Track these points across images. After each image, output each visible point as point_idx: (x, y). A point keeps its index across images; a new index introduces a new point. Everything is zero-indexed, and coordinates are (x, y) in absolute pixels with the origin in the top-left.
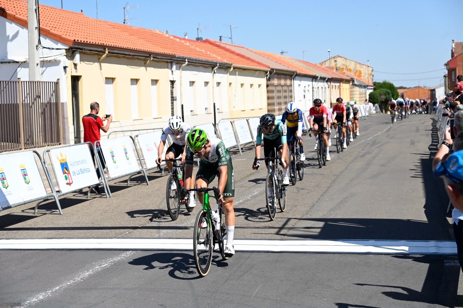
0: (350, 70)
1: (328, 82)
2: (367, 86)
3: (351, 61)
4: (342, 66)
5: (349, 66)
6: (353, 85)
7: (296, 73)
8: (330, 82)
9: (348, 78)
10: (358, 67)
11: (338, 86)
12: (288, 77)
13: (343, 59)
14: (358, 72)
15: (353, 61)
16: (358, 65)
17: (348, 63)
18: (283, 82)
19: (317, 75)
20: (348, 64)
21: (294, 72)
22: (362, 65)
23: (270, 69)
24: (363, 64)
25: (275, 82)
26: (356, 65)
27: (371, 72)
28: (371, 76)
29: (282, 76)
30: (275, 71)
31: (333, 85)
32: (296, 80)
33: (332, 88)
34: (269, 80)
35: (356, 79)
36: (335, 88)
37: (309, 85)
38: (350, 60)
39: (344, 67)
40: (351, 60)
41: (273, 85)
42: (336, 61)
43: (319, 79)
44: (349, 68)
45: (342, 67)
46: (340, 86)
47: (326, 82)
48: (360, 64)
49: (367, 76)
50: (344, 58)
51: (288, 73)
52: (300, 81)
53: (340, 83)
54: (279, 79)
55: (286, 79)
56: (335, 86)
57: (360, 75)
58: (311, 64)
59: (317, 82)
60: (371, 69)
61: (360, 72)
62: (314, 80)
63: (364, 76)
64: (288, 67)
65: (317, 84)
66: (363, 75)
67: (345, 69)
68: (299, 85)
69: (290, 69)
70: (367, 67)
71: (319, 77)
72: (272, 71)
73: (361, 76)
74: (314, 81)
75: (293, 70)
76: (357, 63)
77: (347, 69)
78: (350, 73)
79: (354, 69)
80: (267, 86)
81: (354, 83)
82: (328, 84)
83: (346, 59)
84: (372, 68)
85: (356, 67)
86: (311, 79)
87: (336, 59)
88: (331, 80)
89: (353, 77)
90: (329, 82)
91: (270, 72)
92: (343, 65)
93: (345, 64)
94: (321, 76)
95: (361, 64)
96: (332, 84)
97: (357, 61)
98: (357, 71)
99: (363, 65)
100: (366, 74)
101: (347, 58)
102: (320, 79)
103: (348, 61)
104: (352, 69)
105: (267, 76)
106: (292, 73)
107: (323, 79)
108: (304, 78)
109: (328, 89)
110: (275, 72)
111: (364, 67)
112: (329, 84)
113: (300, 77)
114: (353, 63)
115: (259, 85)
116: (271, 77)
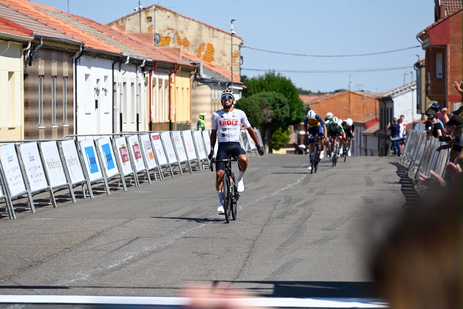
0: (186, 43)
1: (145, 72)
2: (230, 84)
3: (187, 20)
4: (165, 31)
5: (182, 32)
6: (196, 79)
7: (83, 48)
8: (150, 72)
9: (188, 63)
10: (206, 36)
11: (166, 80)
12: (65, 56)
13: (168, 13)
14: (206, 47)
15: (194, 21)
16: (206, 31)
17: (180, 25)
18: (54, 68)
19: (124, 54)
20: (181, 28)
21: (78, 45)
22: (215, 31)
23: (32, 38)
24: (219, 28)
25: (41, 67)
26: (200, 30)
27: (237, 48)
28: (238, 60)
29: (54, 54)
30: (42, 42)
31: (155, 79)
32: (80, 65)
33: (154, 86)
34: (28, 62)
35: (204, 67)
36: (160, 87)
37: (106, 77)
38: (184, 17)
39: (172, 35)
40: (189, 19)
41: (36, 74)
42: (149, 19)
43: (127, 62)
44: (182, 37)
45: (165, 35)
46: (170, 80)
47: (141, 70)
48: (210, 27)
49: (228, 59)
50: (170, 11)
51: (67, 48)
52: (89, 67)
53: (170, 75)
54: (48, 60)
55: (60, 61)
56: (160, 81)
57: (209, 57)
58: (100, 25)
59: (122, 71)
60: (238, 42)
61: (211, 49)
62: (117, 65)
63: (220, 59)
64: (65, 34)
65: (123, 74)
66: (216, 55)
67: (172, 40)
68: (87, 76)
69: (68, 37)
70: (230, 37)
71: (128, 58)
72: (35, 42)
73: (213, 59)
74: (116, 69)
75: (77, 40)
76: (204, 26)
77: (179, 39)
78: (186, 50)
79: (196, 41)
80: (26, 76)
81: (200, 75)
82: (144, 74)
83: (175, 13)
84: (240, 39)
85: (200, 36)
86: (110, 63)
87: (149, 15)
88: (152, 66)
89: (196, 60)
90: (147, 70)
91: (32, 43)
92: (169, 29)
93: (174, 27)
94: (131, 57)
95: (214, 29)
96: (154, 75)
97: (202, 21)
98: (203, 44)
99: (218, 30)
100: (224, 55)
101: (178, 12)
102: (129, 62)
103: (181, 19)
104: (190, 40)
105: (25, 53)
106: (75, 48)
107: (135, 63)
108: (97, 60)
109: (145, 88)
110: (43, 45)
111: (221, 35)
112: (147, 75)
113: (89, 57)
114: (193, 27)
115: (11, 74)
116: (34, 57)
